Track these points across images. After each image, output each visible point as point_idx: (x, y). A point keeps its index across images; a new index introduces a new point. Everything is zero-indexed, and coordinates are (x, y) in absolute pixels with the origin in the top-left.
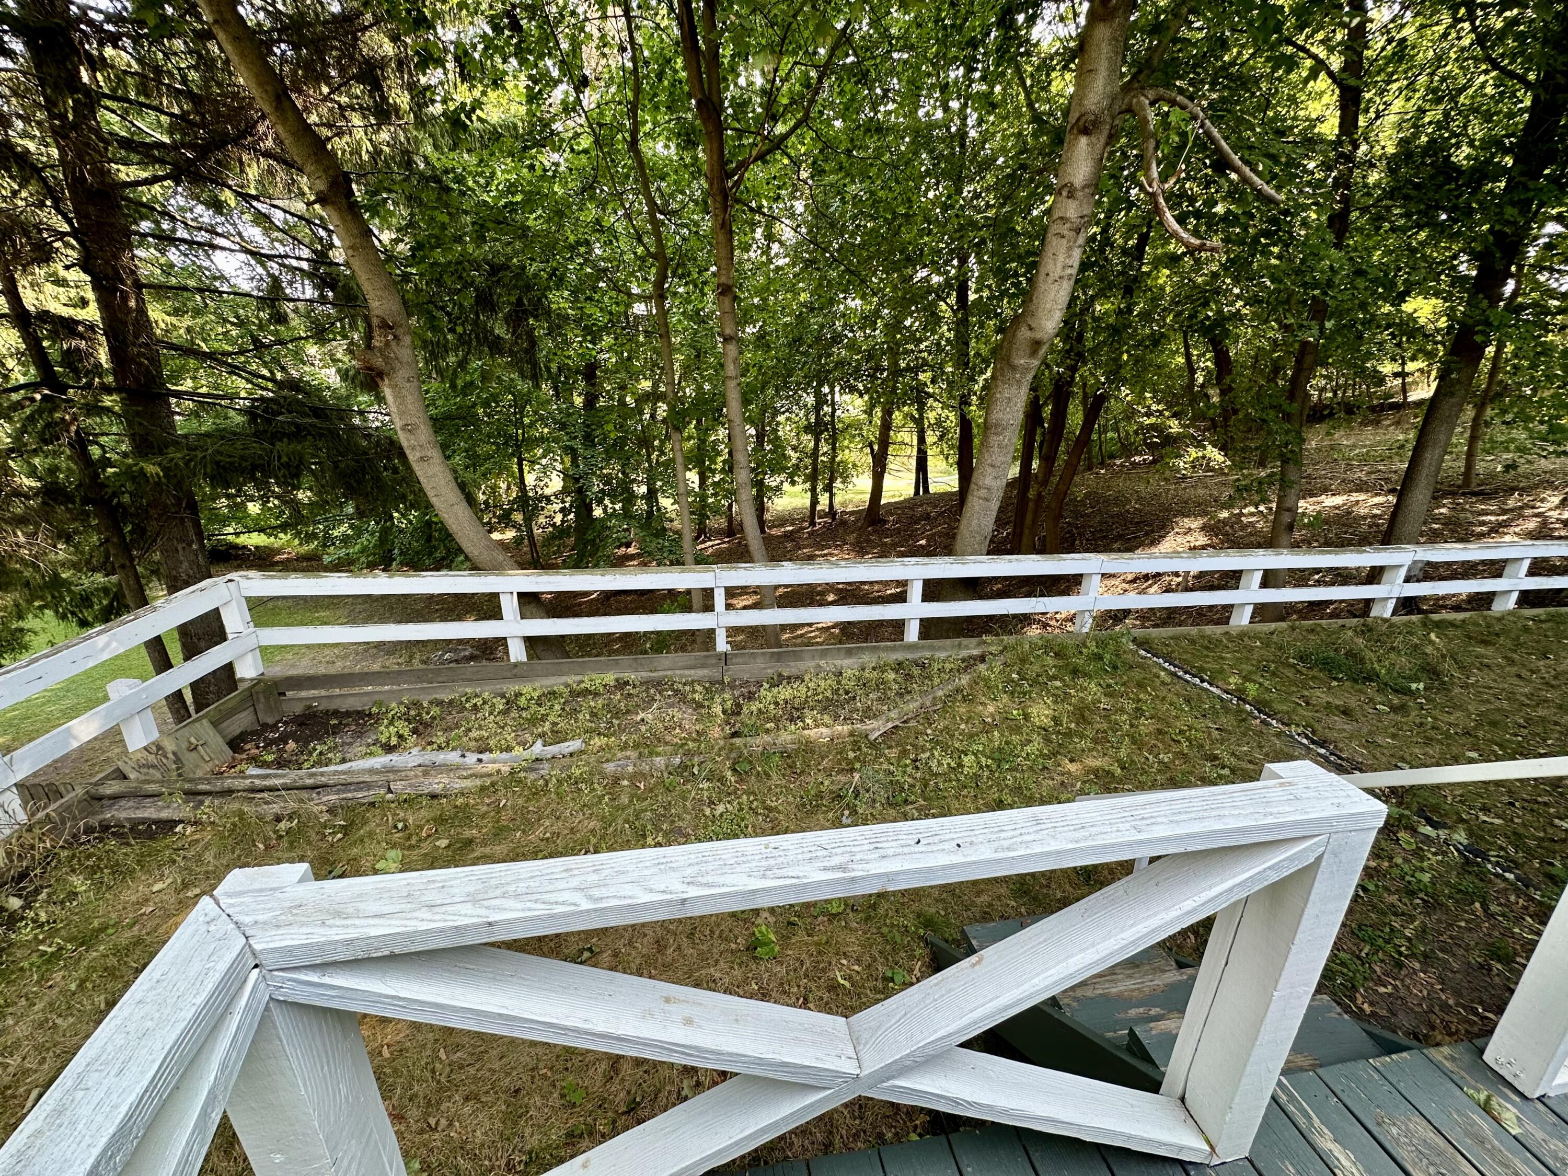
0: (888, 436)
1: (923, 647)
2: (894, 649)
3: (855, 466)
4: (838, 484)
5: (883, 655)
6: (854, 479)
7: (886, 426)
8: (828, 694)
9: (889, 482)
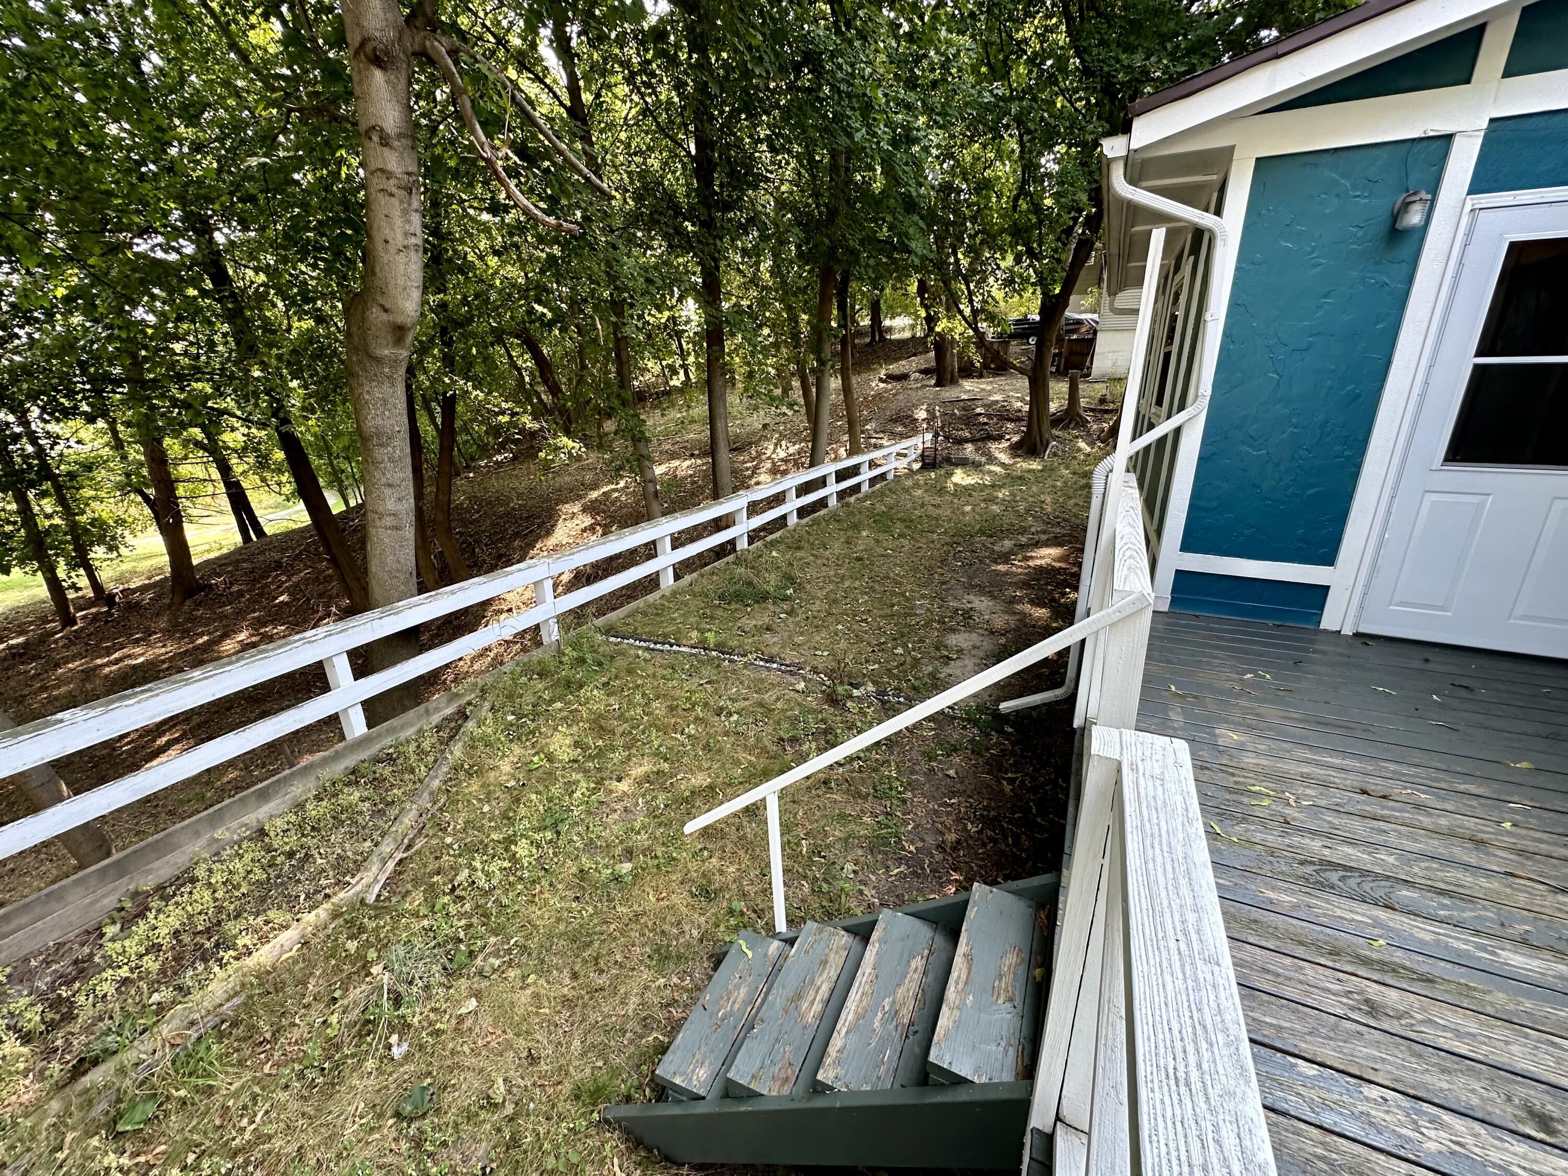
0: (166, 474)
1: (379, 735)
5: (323, 772)
7: (157, 461)
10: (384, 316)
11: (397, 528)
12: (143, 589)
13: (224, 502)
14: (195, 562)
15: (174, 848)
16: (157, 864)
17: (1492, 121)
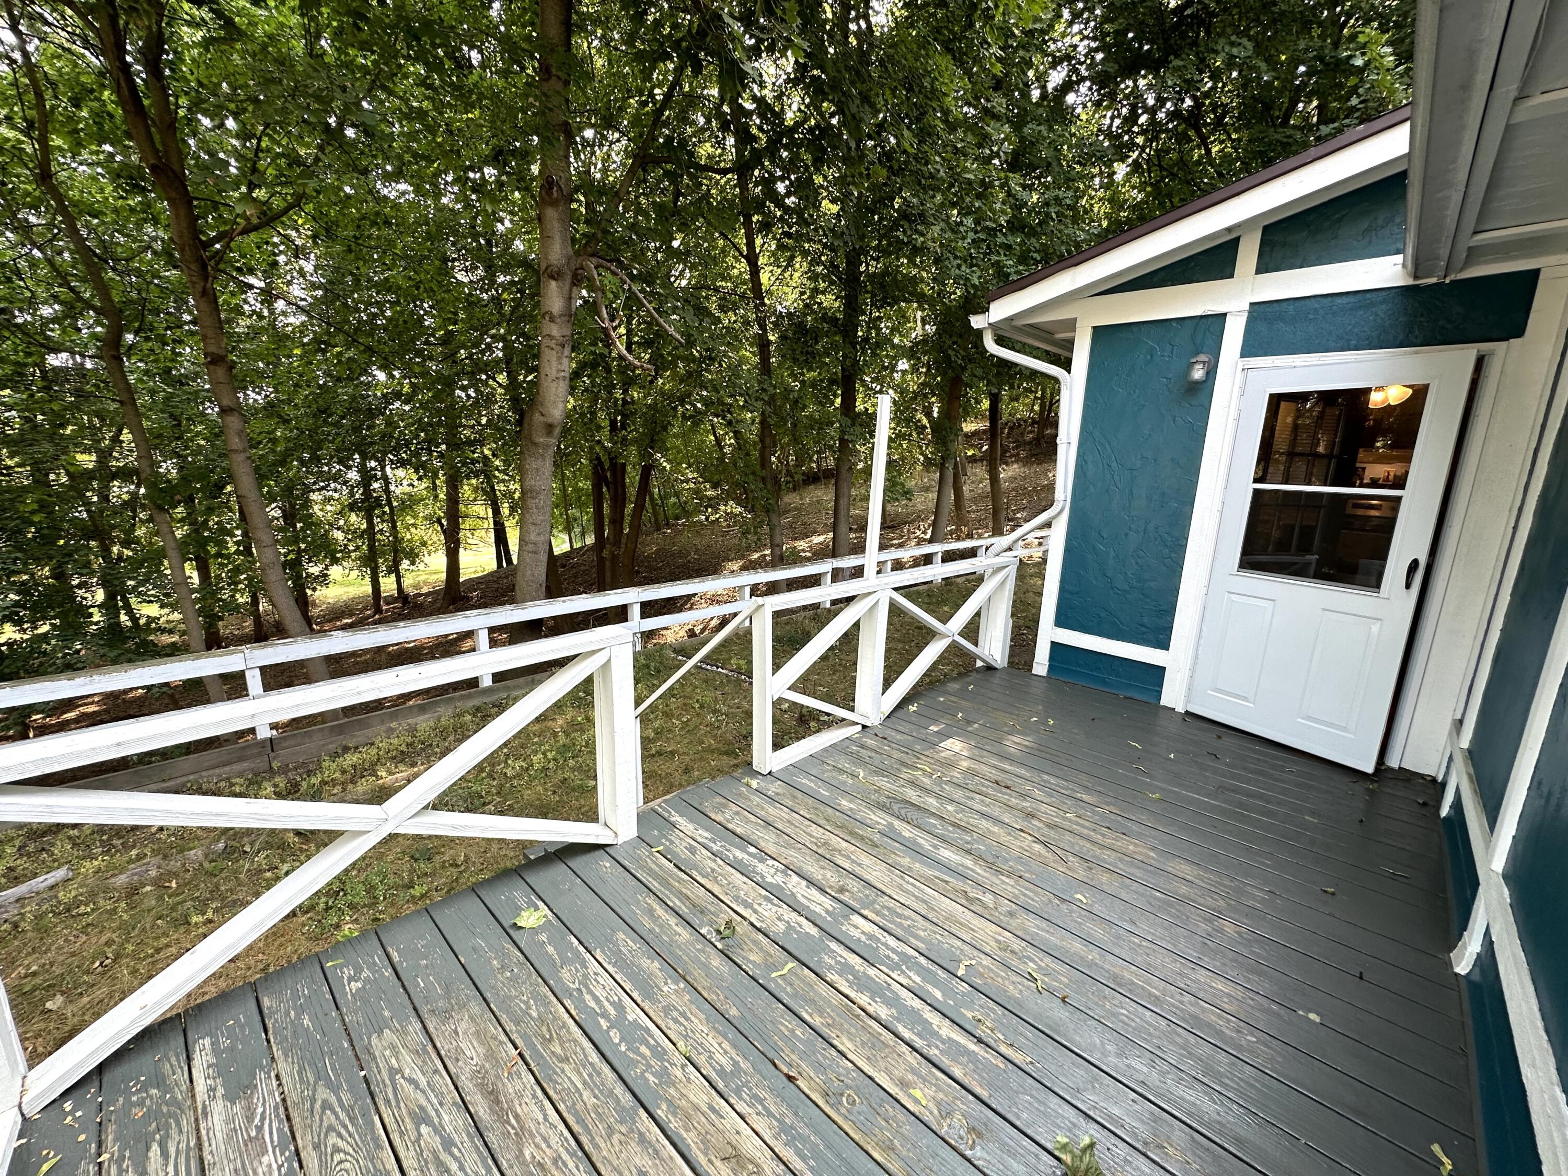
0: (457, 510)
1: (498, 689)
2: (469, 697)
3: (424, 544)
4: (405, 564)
5: (458, 704)
6: (427, 559)
7: (453, 501)
8: (403, 748)
9: (465, 558)
10: (542, 418)
11: (535, 553)
12: (428, 594)
13: (492, 535)
14: (461, 580)
15: (369, 726)
16: (358, 733)
17: (1251, 304)
